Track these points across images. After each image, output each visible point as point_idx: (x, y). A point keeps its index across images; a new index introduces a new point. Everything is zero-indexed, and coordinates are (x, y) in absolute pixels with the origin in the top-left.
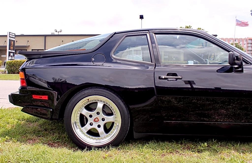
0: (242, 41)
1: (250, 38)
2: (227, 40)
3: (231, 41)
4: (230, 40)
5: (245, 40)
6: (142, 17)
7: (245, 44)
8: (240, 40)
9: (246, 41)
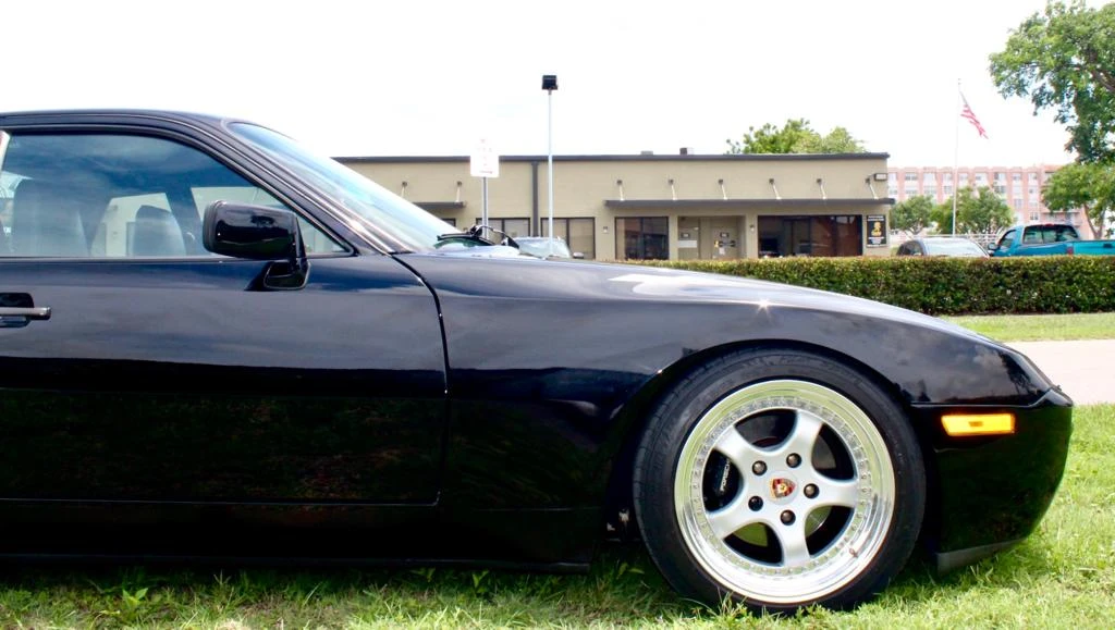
0: (1021, 178)
1: (1050, 167)
2: (965, 175)
3: (979, 178)
4: (977, 175)
5: (1034, 175)
6: (550, 83)
7: (1031, 192)
8: (1014, 175)
9: (1036, 178)
